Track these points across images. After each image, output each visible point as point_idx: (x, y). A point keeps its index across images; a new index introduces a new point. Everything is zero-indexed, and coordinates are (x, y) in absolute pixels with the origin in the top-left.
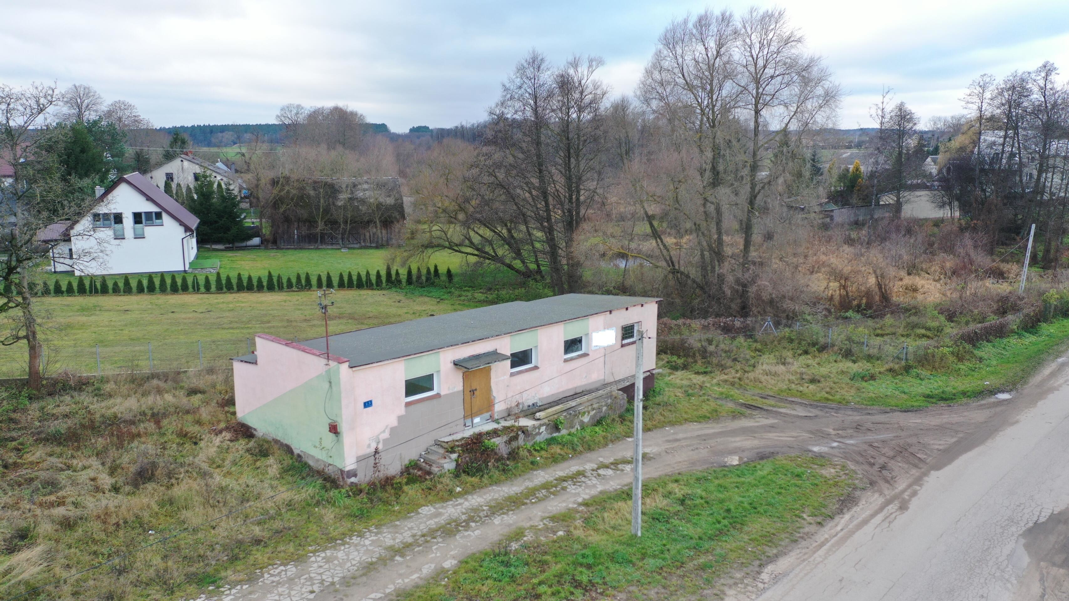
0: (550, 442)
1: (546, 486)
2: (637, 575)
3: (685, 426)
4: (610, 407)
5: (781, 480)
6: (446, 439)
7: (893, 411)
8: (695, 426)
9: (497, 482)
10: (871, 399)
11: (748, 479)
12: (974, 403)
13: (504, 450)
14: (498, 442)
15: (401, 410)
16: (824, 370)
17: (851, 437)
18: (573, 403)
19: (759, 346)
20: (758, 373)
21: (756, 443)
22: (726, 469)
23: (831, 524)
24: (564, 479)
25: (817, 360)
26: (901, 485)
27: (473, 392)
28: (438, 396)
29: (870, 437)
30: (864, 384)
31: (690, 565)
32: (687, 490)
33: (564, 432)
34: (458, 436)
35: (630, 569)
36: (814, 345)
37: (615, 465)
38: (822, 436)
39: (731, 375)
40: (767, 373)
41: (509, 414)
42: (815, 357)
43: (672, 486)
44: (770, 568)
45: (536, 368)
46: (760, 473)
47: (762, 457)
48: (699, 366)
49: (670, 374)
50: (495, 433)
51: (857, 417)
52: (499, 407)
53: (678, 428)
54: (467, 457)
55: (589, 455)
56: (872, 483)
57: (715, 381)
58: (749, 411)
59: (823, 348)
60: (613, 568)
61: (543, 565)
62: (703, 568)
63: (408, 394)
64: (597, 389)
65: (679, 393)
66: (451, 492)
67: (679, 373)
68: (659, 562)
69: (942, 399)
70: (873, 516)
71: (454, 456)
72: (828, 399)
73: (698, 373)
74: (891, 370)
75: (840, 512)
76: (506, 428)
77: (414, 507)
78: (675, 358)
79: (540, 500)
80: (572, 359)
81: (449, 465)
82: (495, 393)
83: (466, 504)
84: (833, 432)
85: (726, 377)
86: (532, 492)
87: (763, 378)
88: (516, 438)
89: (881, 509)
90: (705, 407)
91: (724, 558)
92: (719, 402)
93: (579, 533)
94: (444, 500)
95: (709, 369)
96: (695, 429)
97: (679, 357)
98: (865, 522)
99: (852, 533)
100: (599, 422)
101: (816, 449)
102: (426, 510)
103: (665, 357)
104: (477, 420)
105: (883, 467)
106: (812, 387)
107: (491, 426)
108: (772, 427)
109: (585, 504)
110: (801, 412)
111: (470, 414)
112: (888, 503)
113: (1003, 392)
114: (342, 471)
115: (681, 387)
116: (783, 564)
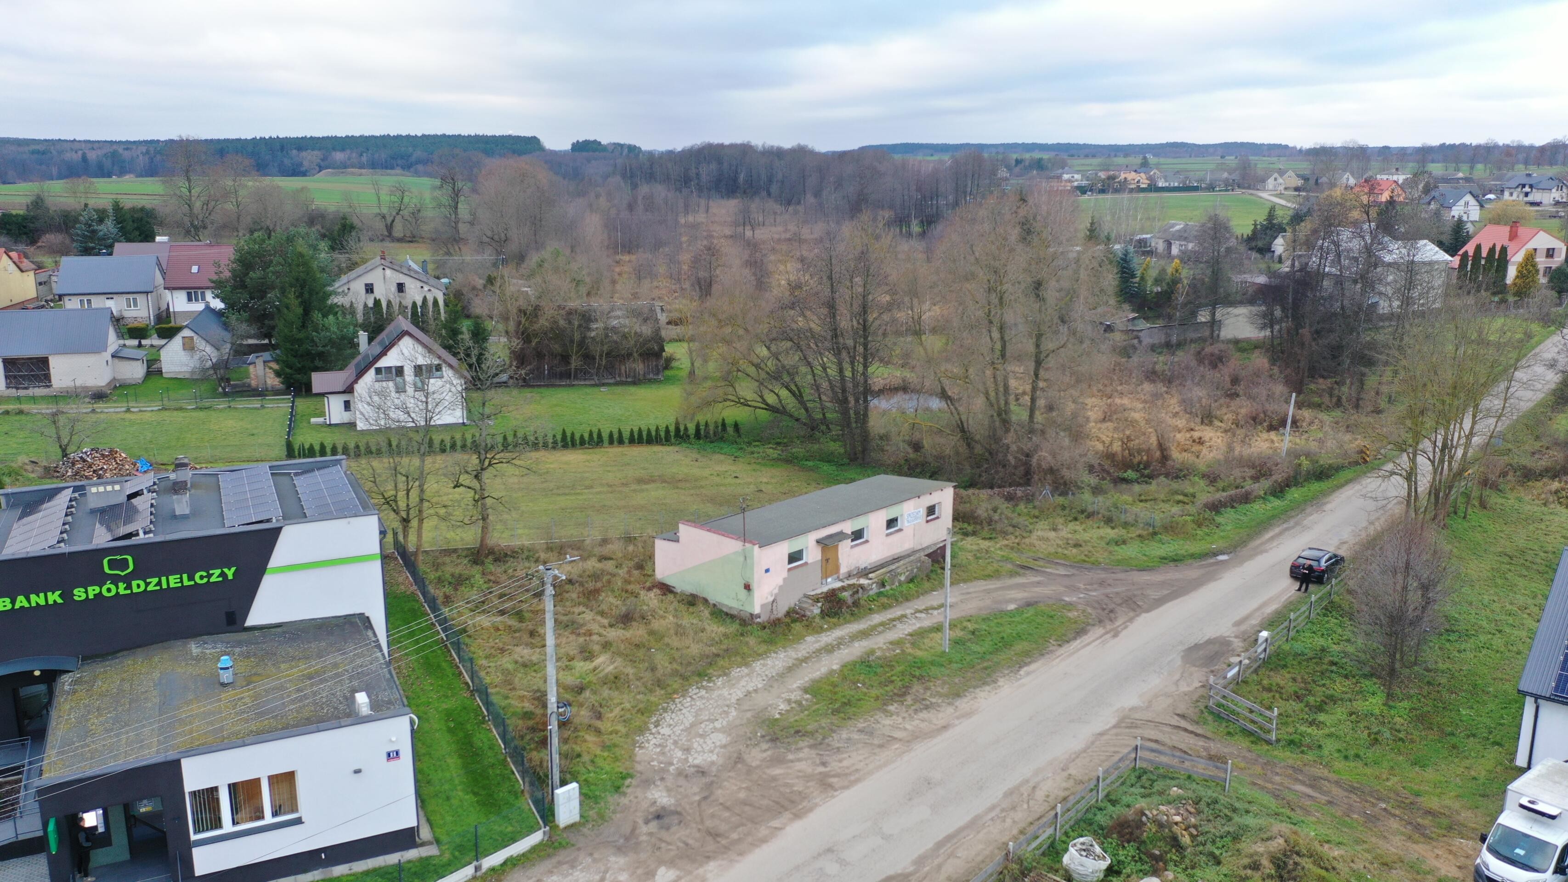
0: (879, 594)
1: (882, 624)
2: (948, 672)
3: (975, 583)
4: (919, 569)
5: (1040, 619)
6: (812, 593)
7: (1132, 570)
8: (982, 582)
9: (849, 622)
10: (1119, 561)
11: (1017, 619)
12: (1197, 564)
13: (850, 601)
14: (846, 595)
15: (785, 574)
16: (1086, 536)
17: (1095, 590)
18: (893, 567)
19: (1036, 513)
20: (1033, 539)
21: (1025, 595)
22: (1003, 613)
23: (1067, 645)
24: (893, 620)
25: (1084, 526)
26: (1118, 623)
27: (827, 560)
28: (806, 563)
29: (1109, 590)
30: (1116, 548)
31: (979, 667)
32: (977, 626)
33: (888, 588)
34: (819, 591)
35: (943, 669)
36: (1082, 512)
37: (926, 610)
38: (1074, 589)
39: (1011, 540)
40: (1040, 539)
41: (849, 576)
42: (1081, 523)
43: (965, 624)
44: (1025, 669)
45: (867, 541)
46: (1026, 615)
47: (1029, 604)
48: (985, 533)
49: (962, 540)
50: (843, 589)
51: (1103, 575)
52: (843, 570)
53: (969, 584)
54: (827, 605)
55: (908, 604)
56: (1100, 621)
57: (998, 546)
58: (1022, 571)
59: (1090, 516)
60: (933, 668)
61: (892, 667)
62: (986, 668)
63: (790, 562)
64: (909, 556)
65: (970, 556)
66: (821, 628)
67: (970, 539)
68: (960, 666)
69: (1174, 560)
70: (1094, 641)
71: (820, 604)
72: (1085, 561)
73: (984, 539)
74: (1139, 536)
75: (1075, 638)
76: (849, 585)
77: (800, 638)
78: (966, 525)
79: (880, 633)
80: (891, 534)
81: (817, 611)
82: (841, 561)
83: (834, 635)
84: (1082, 586)
85: (1006, 542)
86: (874, 628)
87: (1037, 543)
88: (857, 592)
89: (1101, 637)
90: (990, 568)
91: (999, 663)
92: (1001, 564)
93: (910, 650)
94: (818, 633)
95: (993, 535)
96: (982, 585)
97: (969, 524)
98: (1088, 644)
99: (1079, 650)
100: (911, 580)
101: (1067, 599)
102: (809, 639)
103: (960, 525)
104: (829, 580)
105: (1111, 611)
106: (1074, 551)
107: (838, 585)
108: (1038, 583)
109: (911, 635)
110: (1062, 571)
111: (825, 576)
112: (1107, 633)
113: (1223, 554)
114: (752, 615)
115: (971, 551)
116: (1033, 667)
